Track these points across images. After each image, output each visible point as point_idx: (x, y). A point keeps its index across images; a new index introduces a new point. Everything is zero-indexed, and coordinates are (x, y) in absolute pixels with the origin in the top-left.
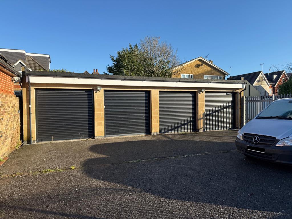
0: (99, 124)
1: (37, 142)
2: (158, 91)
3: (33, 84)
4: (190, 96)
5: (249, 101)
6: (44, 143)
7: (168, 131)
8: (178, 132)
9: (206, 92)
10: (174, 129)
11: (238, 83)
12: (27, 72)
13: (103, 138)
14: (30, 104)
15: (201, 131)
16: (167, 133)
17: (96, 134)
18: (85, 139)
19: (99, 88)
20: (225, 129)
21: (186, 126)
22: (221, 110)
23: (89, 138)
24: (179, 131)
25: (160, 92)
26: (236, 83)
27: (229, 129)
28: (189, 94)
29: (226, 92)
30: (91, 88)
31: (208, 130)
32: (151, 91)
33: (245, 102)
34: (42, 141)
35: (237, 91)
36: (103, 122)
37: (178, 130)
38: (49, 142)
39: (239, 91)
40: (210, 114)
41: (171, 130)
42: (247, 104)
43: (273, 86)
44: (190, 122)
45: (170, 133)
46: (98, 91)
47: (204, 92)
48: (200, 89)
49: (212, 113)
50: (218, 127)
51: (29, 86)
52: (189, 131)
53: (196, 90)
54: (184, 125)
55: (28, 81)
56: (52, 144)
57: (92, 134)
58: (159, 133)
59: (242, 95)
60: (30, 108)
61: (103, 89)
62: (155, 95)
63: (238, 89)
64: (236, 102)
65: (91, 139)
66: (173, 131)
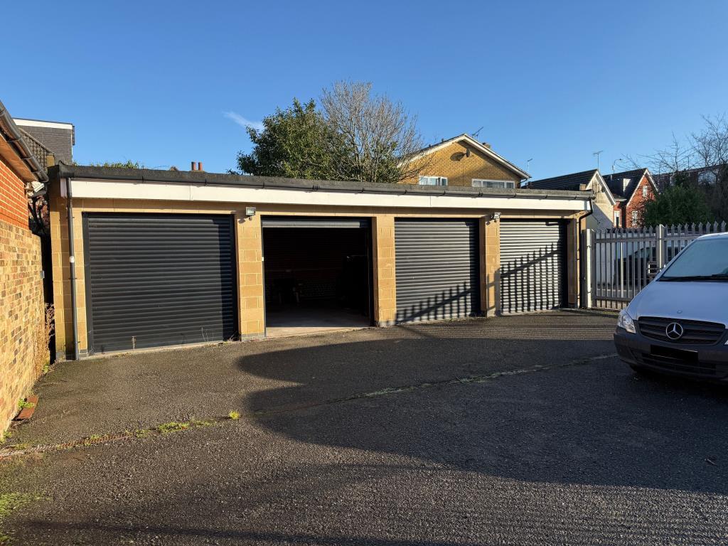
0: (252, 304)
1: (90, 355)
2: (392, 217)
3: (80, 202)
4: (465, 230)
5: (601, 241)
6: (108, 355)
7: (414, 316)
8: (436, 318)
9: (502, 220)
10: (427, 312)
11: (575, 199)
12: (63, 169)
13: (261, 338)
14: (71, 254)
15: (491, 314)
16: (410, 322)
17: (244, 329)
18: (216, 343)
19: (249, 212)
20: (544, 310)
21: (455, 303)
22: (534, 262)
23: (225, 339)
24: (440, 316)
25: (397, 219)
26: (569, 198)
27: (554, 308)
28: (463, 225)
29: (547, 221)
30: (228, 212)
31: (506, 312)
32: (376, 218)
33: (589, 243)
34: (103, 350)
35: (571, 217)
36: (261, 298)
37: (436, 314)
38: (124, 352)
39: (577, 217)
40: (510, 272)
41: (420, 314)
42: (594, 248)
43: (622, 206)
44: (465, 294)
45: (417, 321)
46: (247, 219)
47: (498, 220)
48: (490, 213)
49: (515, 272)
50: (529, 304)
51: (69, 206)
52: (462, 314)
53: (480, 216)
54: (450, 301)
55: (68, 193)
56: (133, 357)
57: (231, 329)
58: (392, 323)
59: (583, 227)
60: (71, 264)
61: (259, 214)
62: (385, 227)
63: (574, 212)
64: (569, 243)
65: (230, 342)
66: (425, 317)
